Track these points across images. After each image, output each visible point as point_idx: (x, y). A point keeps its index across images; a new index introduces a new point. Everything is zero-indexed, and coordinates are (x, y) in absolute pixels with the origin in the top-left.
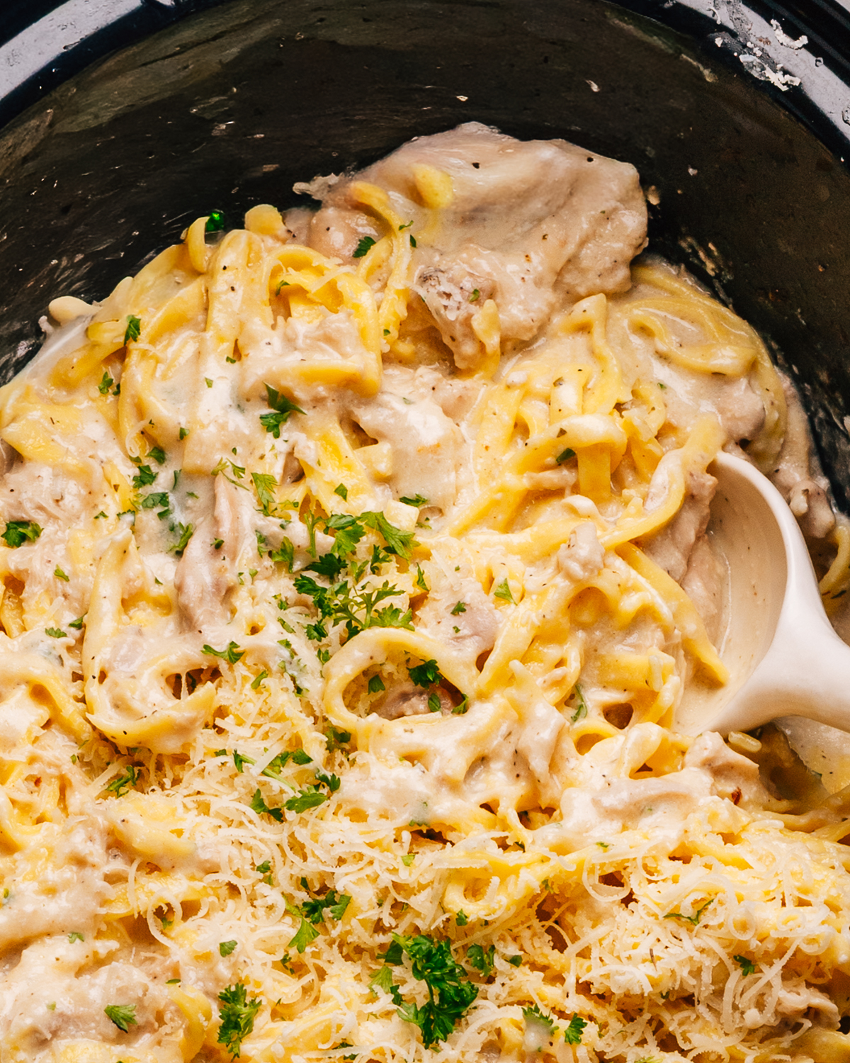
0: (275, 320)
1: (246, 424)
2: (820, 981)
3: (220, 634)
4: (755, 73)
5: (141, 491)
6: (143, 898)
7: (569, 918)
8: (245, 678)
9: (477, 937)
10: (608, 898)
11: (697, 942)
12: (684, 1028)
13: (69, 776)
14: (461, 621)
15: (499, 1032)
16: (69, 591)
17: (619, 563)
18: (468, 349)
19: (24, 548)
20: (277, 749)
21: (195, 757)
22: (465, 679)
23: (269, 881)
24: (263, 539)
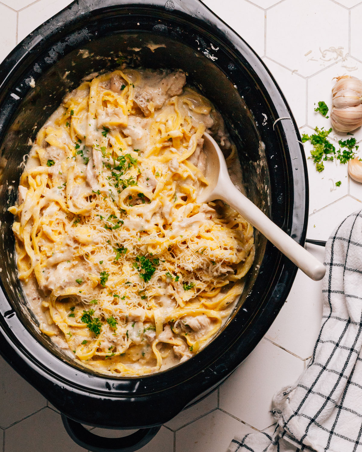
0: (104, 109)
1: (99, 134)
2: (229, 265)
3: (96, 187)
4: (207, 56)
5: (77, 150)
6: (82, 252)
7: (175, 250)
8: (102, 198)
9: (155, 257)
10: (183, 247)
11: (203, 258)
12: (201, 275)
13: (65, 222)
14: (149, 182)
15: (161, 277)
16: (62, 177)
17: (182, 165)
18: (147, 112)
19: (52, 167)
20: (109, 215)
21: (92, 216)
22: (150, 196)
23: (110, 244)
24: (104, 163)
